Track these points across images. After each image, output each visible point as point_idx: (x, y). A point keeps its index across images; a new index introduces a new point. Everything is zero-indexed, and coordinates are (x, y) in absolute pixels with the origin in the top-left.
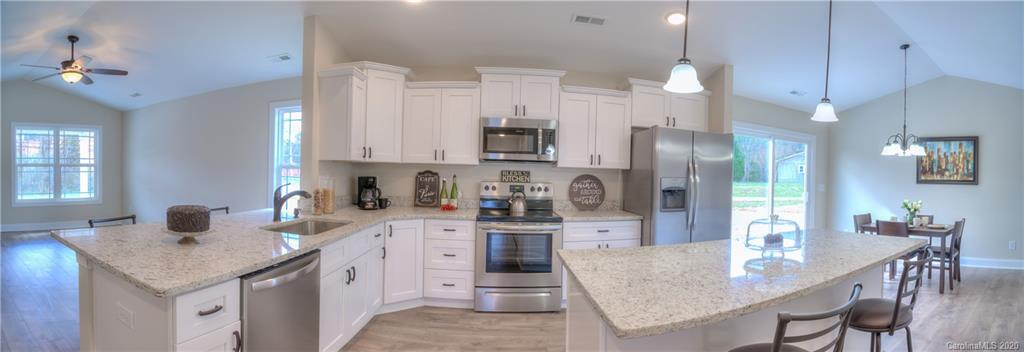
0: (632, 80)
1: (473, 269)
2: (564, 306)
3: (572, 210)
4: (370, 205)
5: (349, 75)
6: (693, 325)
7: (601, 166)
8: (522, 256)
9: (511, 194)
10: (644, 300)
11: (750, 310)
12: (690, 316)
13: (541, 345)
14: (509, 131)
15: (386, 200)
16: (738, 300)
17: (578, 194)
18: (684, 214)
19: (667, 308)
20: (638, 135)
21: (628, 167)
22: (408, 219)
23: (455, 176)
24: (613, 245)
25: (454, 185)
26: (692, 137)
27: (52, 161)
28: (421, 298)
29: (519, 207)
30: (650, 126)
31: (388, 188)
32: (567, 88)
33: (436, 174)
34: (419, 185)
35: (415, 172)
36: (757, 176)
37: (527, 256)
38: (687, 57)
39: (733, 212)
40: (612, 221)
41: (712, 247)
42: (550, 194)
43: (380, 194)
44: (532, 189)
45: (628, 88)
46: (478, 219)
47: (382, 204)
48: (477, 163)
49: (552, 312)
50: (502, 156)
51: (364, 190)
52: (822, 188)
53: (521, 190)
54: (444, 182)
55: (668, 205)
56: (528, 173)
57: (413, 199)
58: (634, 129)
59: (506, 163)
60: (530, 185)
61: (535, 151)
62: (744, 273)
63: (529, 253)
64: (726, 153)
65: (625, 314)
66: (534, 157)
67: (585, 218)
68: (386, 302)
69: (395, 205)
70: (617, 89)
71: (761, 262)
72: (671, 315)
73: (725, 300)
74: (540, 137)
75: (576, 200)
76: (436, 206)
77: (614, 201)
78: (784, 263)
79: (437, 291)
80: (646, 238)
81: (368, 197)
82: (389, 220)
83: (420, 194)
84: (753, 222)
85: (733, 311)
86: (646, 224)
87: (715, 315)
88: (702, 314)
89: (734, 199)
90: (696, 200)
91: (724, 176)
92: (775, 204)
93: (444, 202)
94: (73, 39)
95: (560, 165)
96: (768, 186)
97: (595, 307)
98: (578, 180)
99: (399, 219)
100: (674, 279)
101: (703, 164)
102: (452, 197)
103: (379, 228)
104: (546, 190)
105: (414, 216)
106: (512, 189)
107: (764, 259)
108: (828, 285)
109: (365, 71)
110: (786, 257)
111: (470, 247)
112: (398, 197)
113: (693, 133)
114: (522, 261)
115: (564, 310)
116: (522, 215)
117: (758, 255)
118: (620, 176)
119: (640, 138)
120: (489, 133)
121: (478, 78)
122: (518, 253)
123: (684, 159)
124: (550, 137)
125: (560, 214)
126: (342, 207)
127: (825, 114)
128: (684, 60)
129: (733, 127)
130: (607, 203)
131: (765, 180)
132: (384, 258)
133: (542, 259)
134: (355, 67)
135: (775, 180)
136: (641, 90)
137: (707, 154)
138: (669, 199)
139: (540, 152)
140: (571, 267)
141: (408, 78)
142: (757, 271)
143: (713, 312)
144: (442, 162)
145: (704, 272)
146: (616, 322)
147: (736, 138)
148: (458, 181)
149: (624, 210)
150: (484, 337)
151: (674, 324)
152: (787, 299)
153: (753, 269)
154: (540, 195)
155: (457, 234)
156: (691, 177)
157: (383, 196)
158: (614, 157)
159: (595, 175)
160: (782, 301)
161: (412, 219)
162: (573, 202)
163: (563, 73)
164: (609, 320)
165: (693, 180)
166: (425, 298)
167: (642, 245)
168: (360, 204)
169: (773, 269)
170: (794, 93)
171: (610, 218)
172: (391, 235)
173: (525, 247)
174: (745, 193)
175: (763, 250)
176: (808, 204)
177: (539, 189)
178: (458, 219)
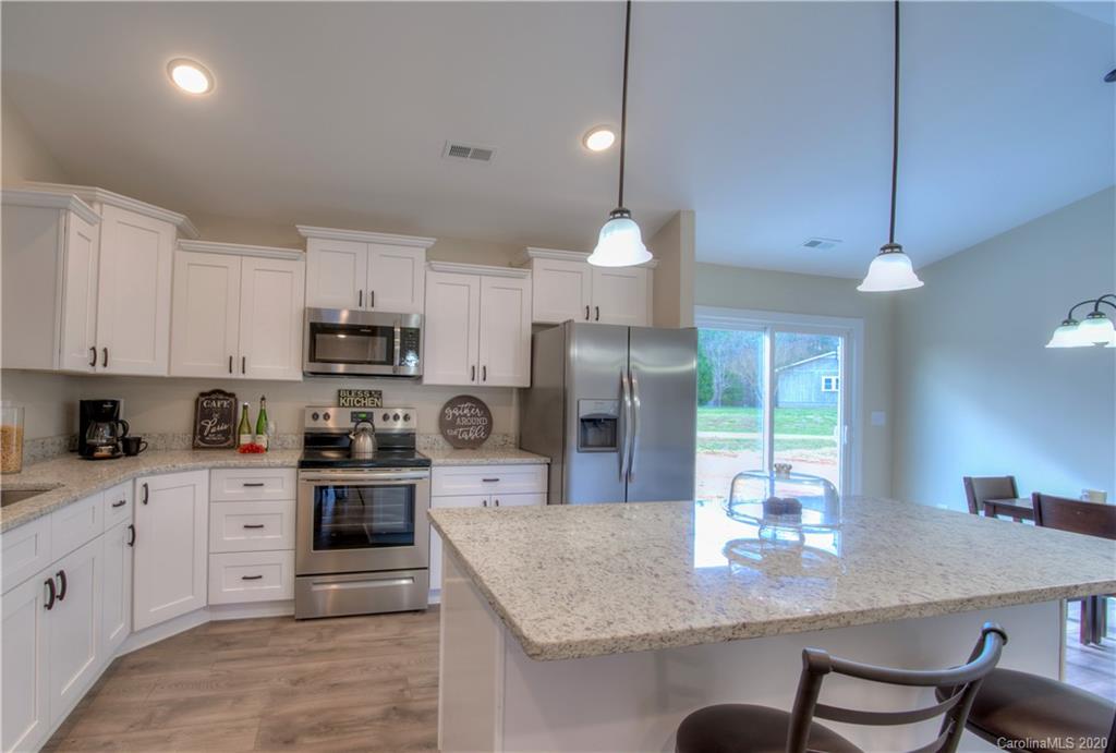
0: (532, 251)
1: (292, 546)
2: (433, 600)
3: (443, 448)
4: (105, 451)
5: (61, 210)
6: (646, 646)
7: (488, 383)
8: (371, 520)
9: (352, 425)
10: (566, 593)
11: (744, 634)
12: (641, 628)
13: (397, 673)
14: (352, 330)
15: (138, 441)
16: (722, 611)
17: (453, 424)
18: (614, 456)
19: (602, 610)
20: (542, 336)
21: (528, 385)
22: (180, 471)
23: (263, 399)
24: (506, 502)
25: (263, 412)
26: (628, 336)
28: (204, 608)
29: (366, 445)
30: (560, 320)
31: (139, 420)
32: (437, 264)
33: (232, 395)
34: (202, 413)
35: (194, 393)
36: (739, 396)
37: (379, 520)
38: (625, 206)
39: (698, 456)
40: (505, 464)
41: (665, 510)
42: (412, 425)
43: (126, 430)
44: (385, 417)
45: (526, 263)
46: (303, 465)
47: (130, 447)
48: (300, 377)
49: (416, 611)
50: (341, 368)
51: (93, 424)
52: (879, 419)
53: (369, 418)
54: (245, 407)
55: (590, 442)
56: (379, 394)
57: (191, 436)
58: (537, 327)
59: (346, 379)
60: (383, 412)
61: (390, 361)
62: (723, 562)
63: (381, 516)
64: (686, 360)
65: (540, 615)
66: (387, 370)
67: (465, 461)
68: (136, 629)
69: (155, 449)
70: (511, 265)
71: (757, 547)
72: (610, 623)
73: (699, 607)
74: (397, 340)
75: (450, 432)
76: (230, 447)
77: (506, 435)
78: (804, 555)
79: (232, 591)
80: (556, 492)
81: (104, 434)
82: (142, 475)
83: (204, 428)
84: (741, 474)
85: (715, 630)
86: (556, 469)
87: (683, 633)
88: (660, 626)
89: (700, 434)
90: (635, 436)
91: (682, 397)
92: (776, 445)
93: (245, 439)
95: (426, 381)
96: (763, 414)
97: (492, 603)
98: (452, 403)
99: (161, 473)
100: (608, 559)
101: (644, 378)
102: (258, 433)
103: (124, 490)
104: (406, 418)
105: (190, 464)
106: (355, 417)
107: (762, 541)
108: (909, 614)
109: (97, 208)
110: (807, 543)
111: (286, 508)
112: (162, 436)
113: (629, 328)
114: (371, 529)
115: (436, 608)
116: (369, 456)
117: (752, 532)
118: (515, 398)
119: (547, 340)
120: (319, 331)
121: (302, 244)
122: (366, 516)
123: (616, 370)
124: (412, 340)
125: (428, 454)
126: (45, 458)
127: (891, 275)
128: (620, 212)
129: (697, 316)
130: (495, 438)
131: (753, 403)
132: (132, 544)
133: (399, 523)
134: (75, 195)
135: (774, 403)
136: (546, 264)
137: (651, 362)
138: (591, 432)
139: (397, 362)
140: (449, 536)
141: (182, 233)
142: (753, 563)
143: (680, 626)
144: (241, 376)
145: (656, 552)
146: (527, 629)
147: (701, 335)
148: (268, 406)
149: (521, 448)
150: (311, 666)
151: (615, 640)
152: (819, 625)
153: (745, 558)
154: (399, 426)
155: (267, 491)
156: (627, 398)
157: (132, 433)
158: (506, 369)
159: (475, 395)
160: (806, 627)
161: (186, 470)
162: (446, 437)
163: (430, 242)
164: (513, 625)
165: (629, 404)
166: (211, 608)
167: (548, 503)
168: (83, 449)
169: (783, 564)
170: (813, 244)
171: (502, 461)
172: (146, 502)
173: (375, 506)
174: (716, 425)
175: (762, 524)
176: (848, 450)
177: (396, 417)
178: (270, 467)
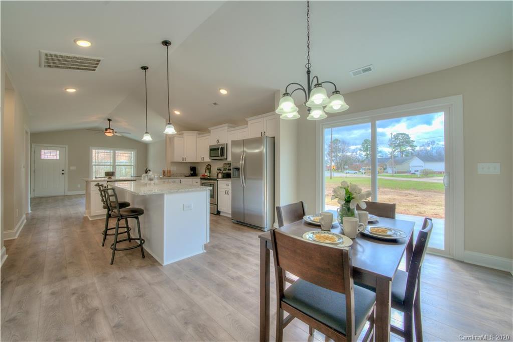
0: (247, 119)
26: (244, 142)
27: (112, 164)
74: (220, 150)
94: (109, 120)
95: (228, 160)
136: (252, 122)
156: (241, 162)
